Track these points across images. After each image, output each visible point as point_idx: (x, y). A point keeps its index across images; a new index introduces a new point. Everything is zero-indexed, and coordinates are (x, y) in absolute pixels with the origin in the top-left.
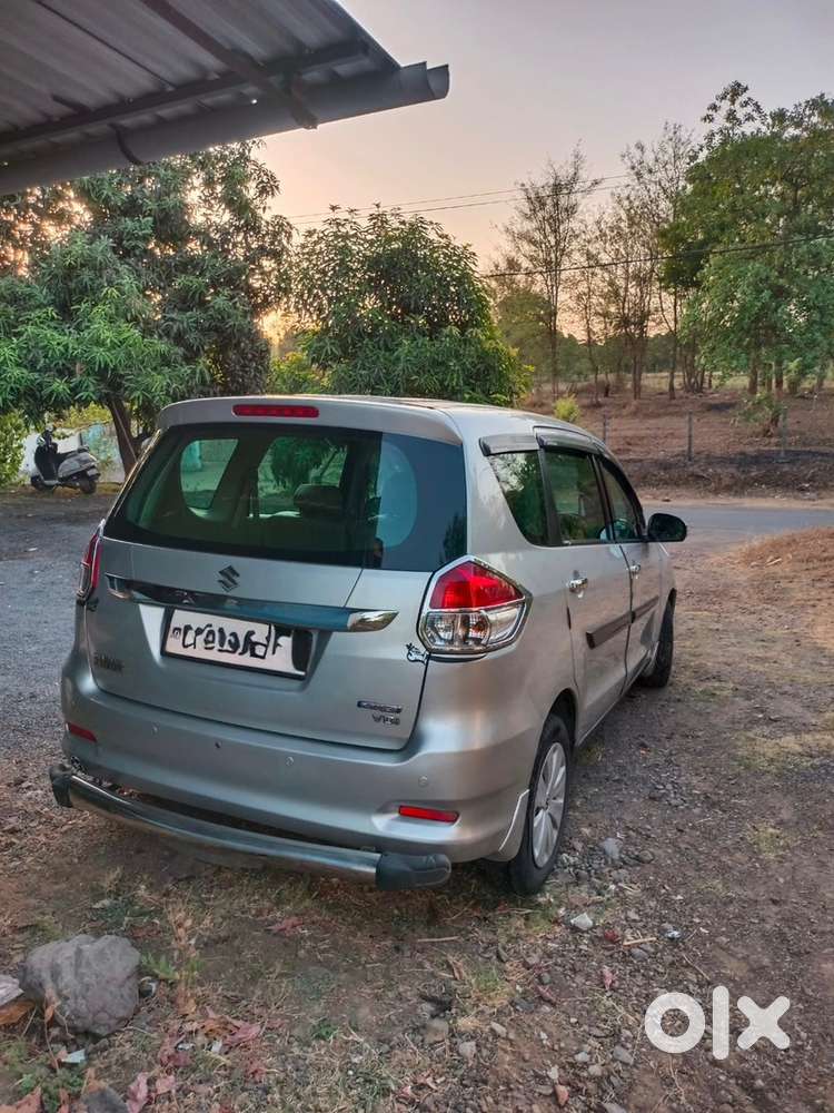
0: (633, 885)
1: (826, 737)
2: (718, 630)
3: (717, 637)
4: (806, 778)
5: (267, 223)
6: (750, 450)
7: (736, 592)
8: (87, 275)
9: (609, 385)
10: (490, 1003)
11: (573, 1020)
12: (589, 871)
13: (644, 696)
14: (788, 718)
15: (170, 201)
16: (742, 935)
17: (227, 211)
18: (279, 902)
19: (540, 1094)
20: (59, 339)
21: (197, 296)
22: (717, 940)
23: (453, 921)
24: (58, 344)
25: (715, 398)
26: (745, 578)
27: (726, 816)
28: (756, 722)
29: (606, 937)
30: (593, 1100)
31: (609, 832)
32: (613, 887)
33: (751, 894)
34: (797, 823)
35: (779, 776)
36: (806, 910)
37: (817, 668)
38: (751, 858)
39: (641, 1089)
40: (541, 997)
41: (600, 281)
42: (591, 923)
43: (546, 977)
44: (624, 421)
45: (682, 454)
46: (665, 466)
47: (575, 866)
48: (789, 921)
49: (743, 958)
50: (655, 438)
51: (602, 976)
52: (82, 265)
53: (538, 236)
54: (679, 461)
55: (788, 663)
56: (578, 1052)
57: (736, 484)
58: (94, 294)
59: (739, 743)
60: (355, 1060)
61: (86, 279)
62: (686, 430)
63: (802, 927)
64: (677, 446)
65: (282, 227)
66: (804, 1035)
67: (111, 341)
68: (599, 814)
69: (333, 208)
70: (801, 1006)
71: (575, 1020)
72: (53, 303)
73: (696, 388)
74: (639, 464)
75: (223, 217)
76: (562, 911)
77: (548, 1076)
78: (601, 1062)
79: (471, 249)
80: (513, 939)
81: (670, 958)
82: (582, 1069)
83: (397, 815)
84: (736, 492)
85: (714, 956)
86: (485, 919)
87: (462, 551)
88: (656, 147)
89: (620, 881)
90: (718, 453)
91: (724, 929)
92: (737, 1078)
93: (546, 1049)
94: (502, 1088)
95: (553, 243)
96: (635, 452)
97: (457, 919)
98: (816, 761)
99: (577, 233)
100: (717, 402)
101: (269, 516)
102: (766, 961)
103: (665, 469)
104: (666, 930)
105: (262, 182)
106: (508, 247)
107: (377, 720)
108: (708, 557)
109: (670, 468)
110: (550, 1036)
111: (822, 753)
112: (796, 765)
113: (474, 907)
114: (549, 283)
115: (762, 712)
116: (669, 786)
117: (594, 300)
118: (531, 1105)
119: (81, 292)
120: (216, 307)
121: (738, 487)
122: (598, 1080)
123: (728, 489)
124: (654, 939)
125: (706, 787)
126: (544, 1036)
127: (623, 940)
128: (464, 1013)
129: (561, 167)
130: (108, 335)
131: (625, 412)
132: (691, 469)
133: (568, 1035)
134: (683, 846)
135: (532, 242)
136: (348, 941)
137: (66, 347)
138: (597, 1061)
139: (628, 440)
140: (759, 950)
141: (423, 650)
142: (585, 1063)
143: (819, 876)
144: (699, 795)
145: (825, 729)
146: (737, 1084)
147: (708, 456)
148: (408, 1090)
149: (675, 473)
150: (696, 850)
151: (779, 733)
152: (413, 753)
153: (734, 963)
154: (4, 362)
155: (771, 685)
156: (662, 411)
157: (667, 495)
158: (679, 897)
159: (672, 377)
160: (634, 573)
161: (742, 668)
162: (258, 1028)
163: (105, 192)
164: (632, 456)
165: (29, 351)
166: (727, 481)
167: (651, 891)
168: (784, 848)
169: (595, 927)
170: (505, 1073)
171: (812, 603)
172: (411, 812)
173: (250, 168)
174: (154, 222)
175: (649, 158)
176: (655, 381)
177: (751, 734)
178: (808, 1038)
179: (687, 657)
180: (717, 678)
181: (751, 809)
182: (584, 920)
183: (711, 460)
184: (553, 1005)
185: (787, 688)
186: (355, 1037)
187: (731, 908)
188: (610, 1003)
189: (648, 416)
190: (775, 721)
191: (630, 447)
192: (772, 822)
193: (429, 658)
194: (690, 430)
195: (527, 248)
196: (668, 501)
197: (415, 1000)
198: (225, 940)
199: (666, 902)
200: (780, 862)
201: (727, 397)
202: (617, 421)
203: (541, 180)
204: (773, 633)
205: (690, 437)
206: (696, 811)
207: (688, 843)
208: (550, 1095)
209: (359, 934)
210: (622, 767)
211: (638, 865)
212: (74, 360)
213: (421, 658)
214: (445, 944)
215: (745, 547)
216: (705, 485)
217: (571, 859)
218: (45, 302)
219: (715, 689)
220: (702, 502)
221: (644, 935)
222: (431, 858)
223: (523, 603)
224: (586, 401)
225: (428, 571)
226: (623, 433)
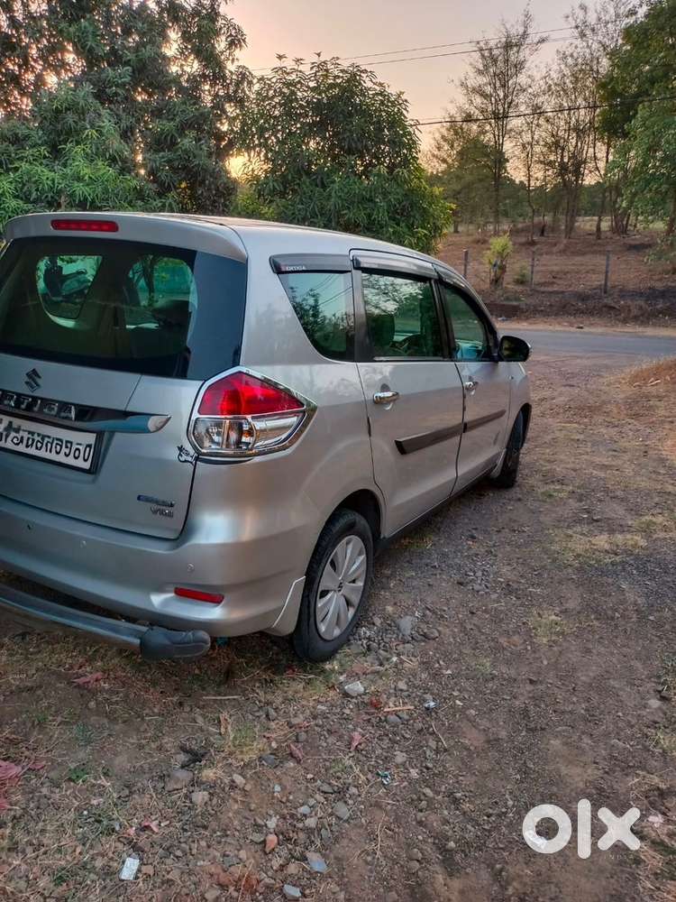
0: (413, 659)
1: (636, 538)
2: (578, 440)
3: (576, 446)
4: (603, 573)
5: (231, 72)
6: (659, 286)
7: (609, 407)
8: (70, 118)
9: (544, 226)
10: (240, 757)
11: (310, 776)
12: (379, 644)
13: (491, 495)
14: (609, 519)
15: (148, 52)
16: (491, 710)
17: (196, 62)
18: (90, 660)
19: (252, 841)
20: (47, 175)
21: (169, 138)
22: (467, 712)
23: (243, 682)
24: (48, 178)
25: (635, 239)
26: (622, 396)
27: (518, 602)
28: (580, 521)
29: (371, 703)
30: (297, 848)
31: (408, 611)
32: (395, 659)
33: (513, 673)
34: (579, 612)
35: (580, 570)
36: (556, 690)
37: (654, 476)
38: (525, 641)
39: (345, 842)
40: (291, 755)
41: (543, 133)
42: (363, 689)
43: (303, 736)
44: (554, 257)
45: (599, 287)
46: (583, 297)
47: (369, 639)
48: (536, 699)
49: (484, 730)
50: (577, 273)
51: (352, 739)
52: (67, 109)
53: (489, 89)
54: (596, 293)
55: (629, 471)
56: (302, 805)
57: (642, 315)
58: (78, 135)
59: (557, 539)
60: (95, 802)
61: (71, 121)
62: (604, 268)
63: (547, 706)
64: (597, 280)
65: (244, 76)
66: (510, 803)
67: (90, 178)
68: (407, 594)
69: (280, 57)
70: (518, 777)
71: (312, 776)
72: (45, 143)
73: (620, 229)
74: (560, 296)
75: (194, 66)
76: (342, 678)
77: (266, 825)
78: (319, 815)
79: (403, 97)
80: (286, 700)
81: (420, 725)
82: (299, 820)
83: (173, 595)
84: (642, 322)
85: (459, 726)
86: (271, 681)
87: (236, 363)
88: (599, 8)
89: (403, 654)
90: (631, 287)
91: (477, 703)
92: (435, 838)
93: (275, 801)
94: (219, 833)
95: (502, 96)
96: (558, 285)
97: (247, 680)
98: (618, 559)
99: (525, 87)
100: (637, 243)
101: (133, 327)
102: (503, 734)
103: (583, 300)
104: (425, 701)
105: (231, 35)
106: (462, 100)
107: (155, 512)
108: (603, 377)
109: (587, 300)
110: (284, 788)
111: (625, 551)
112: (598, 561)
113: (265, 670)
114: (497, 133)
115: (588, 512)
116: (479, 574)
117: (537, 149)
118: (239, 850)
119: (67, 134)
120: (183, 148)
121: (644, 318)
122: (309, 831)
123: (636, 318)
124: (412, 707)
125: (511, 576)
126: (278, 788)
127: (384, 707)
128: (212, 764)
129: (513, 26)
130: (86, 171)
131: (555, 249)
132: (605, 301)
133: (300, 789)
134: (469, 627)
135: (484, 95)
136: (139, 695)
137: (53, 180)
138: (316, 815)
139: (553, 274)
140: (501, 723)
141: (192, 452)
142: (305, 815)
143: (580, 661)
144: (502, 583)
145: (638, 531)
146: (434, 843)
147: (621, 291)
148: (132, 831)
149: (591, 303)
150: (480, 631)
151: (596, 532)
152: (184, 541)
153: (475, 733)
154: (3, 194)
155: (607, 490)
156: (588, 249)
157: (582, 323)
158: (449, 672)
159: (600, 220)
160: (468, 389)
161: (585, 474)
162: (20, 768)
163: (89, 43)
164: (556, 288)
165: (24, 185)
166: (635, 312)
167: (426, 665)
168: (558, 634)
169: (365, 694)
170: (227, 821)
171: (670, 419)
172: (184, 593)
173: (220, 23)
174: (133, 72)
175: (592, 19)
176: (586, 223)
177: (570, 532)
178: (513, 806)
179: (542, 462)
180: (561, 482)
181: (543, 598)
182: (357, 687)
183: (623, 293)
184: (299, 762)
185: (619, 493)
186: (103, 781)
187: (490, 685)
188: (348, 762)
189: (575, 253)
190: (597, 521)
191: (554, 280)
192: (557, 610)
193: (197, 459)
194: (607, 266)
195: (478, 100)
196: (582, 328)
197: (173, 751)
198: (30, 689)
199: (436, 676)
200: (551, 646)
201: (646, 239)
202: (548, 257)
203: (494, 38)
204: (627, 444)
205: (607, 272)
206: (494, 596)
207: (474, 625)
208: (260, 843)
209: (152, 690)
210: (445, 555)
211: (424, 641)
212: (59, 192)
213: (190, 459)
214: (227, 702)
215: (635, 369)
216: (616, 315)
217: (368, 632)
218: (40, 142)
219: (555, 490)
220: (610, 330)
221: (404, 703)
222: (190, 633)
223: (304, 412)
224: (523, 240)
225: (201, 380)
226: (550, 268)
